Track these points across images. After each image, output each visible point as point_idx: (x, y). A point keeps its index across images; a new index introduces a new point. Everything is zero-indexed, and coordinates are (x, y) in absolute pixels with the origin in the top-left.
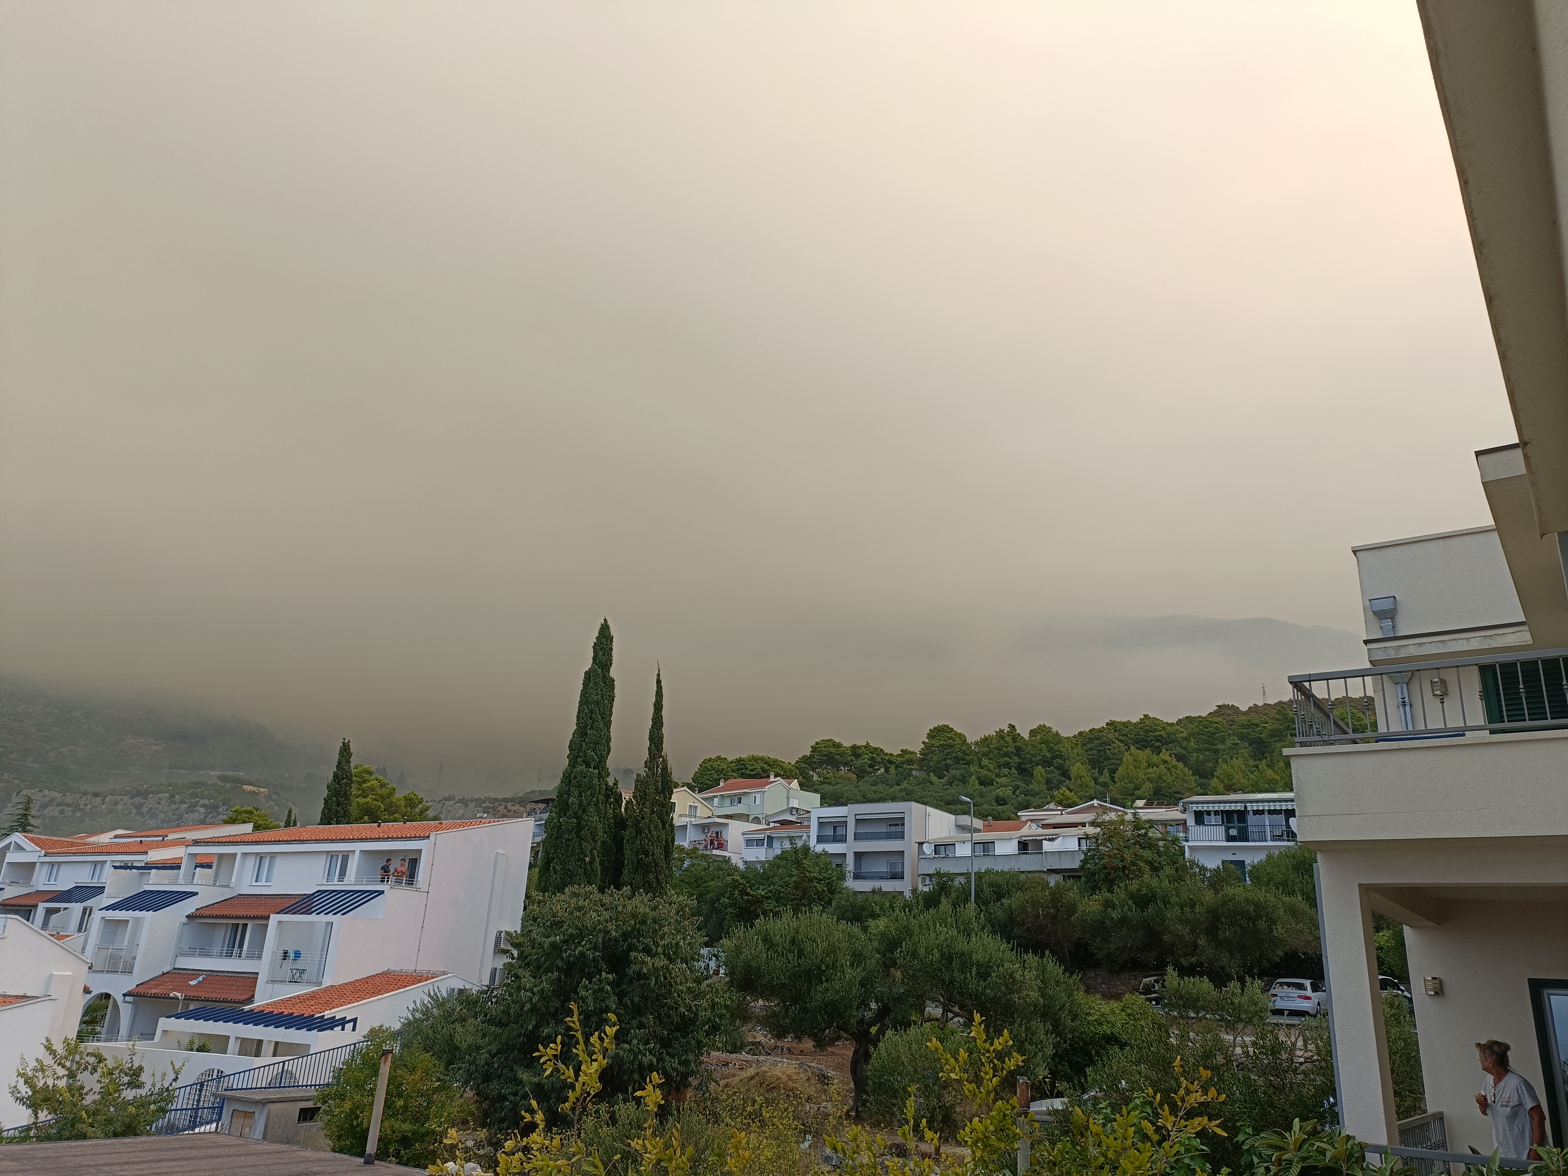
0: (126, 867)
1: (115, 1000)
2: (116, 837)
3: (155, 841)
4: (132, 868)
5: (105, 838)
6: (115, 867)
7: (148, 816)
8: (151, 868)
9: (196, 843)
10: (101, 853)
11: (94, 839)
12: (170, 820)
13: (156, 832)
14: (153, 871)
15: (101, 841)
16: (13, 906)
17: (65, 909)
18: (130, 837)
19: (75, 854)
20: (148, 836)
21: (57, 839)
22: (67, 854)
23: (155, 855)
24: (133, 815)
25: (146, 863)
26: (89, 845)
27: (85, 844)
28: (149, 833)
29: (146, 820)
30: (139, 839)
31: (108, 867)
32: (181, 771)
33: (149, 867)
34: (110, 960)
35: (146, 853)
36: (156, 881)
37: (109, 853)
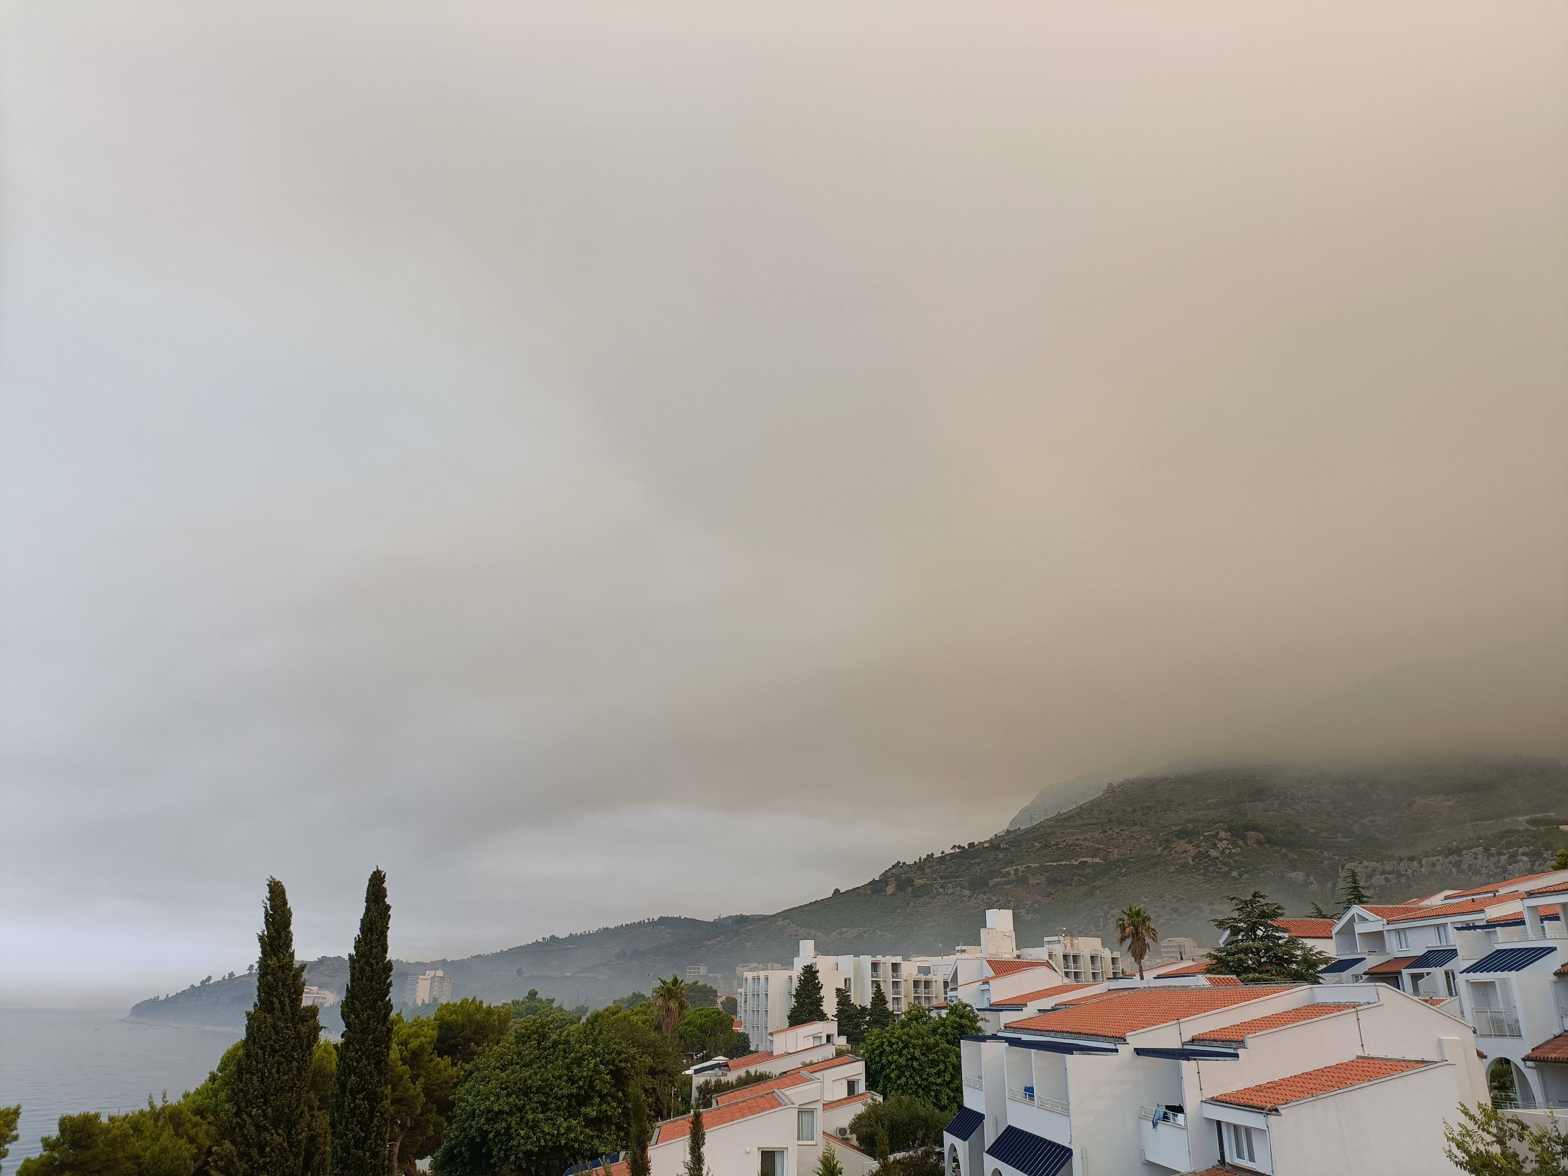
0: (1468, 927)
1: (1516, 1065)
2: (1446, 898)
3: (1487, 898)
4: (1475, 927)
5: (1436, 900)
6: (1458, 929)
7: (1470, 873)
8: (1494, 926)
9: (1530, 894)
10: (1438, 916)
11: (1426, 903)
12: (1496, 874)
13: (1485, 889)
14: (1498, 929)
15: (1434, 904)
16: (1379, 974)
17: (1428, 974)
18: (1461, 896)
19: (1414, 919)
20: (1479, 894)
21: (1392, 906)
22: (1406, 920)
23: (1494, 912)
24: (1455, 874)
25: (1487, 922)
26: (1424, 909)
27: (1420, 909)
28: (1478, 890)
29: (1471, 877)
30: (1470, 898)
31: (1450, 929)
32: (1485, 822)
33: (1491, 925)
34: (1493, 1024)
35: (1482, 911)
36: (1505, 939)
37: (1446, 915)
